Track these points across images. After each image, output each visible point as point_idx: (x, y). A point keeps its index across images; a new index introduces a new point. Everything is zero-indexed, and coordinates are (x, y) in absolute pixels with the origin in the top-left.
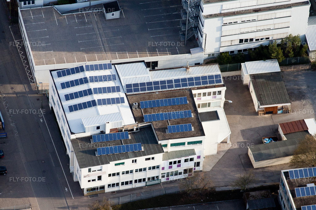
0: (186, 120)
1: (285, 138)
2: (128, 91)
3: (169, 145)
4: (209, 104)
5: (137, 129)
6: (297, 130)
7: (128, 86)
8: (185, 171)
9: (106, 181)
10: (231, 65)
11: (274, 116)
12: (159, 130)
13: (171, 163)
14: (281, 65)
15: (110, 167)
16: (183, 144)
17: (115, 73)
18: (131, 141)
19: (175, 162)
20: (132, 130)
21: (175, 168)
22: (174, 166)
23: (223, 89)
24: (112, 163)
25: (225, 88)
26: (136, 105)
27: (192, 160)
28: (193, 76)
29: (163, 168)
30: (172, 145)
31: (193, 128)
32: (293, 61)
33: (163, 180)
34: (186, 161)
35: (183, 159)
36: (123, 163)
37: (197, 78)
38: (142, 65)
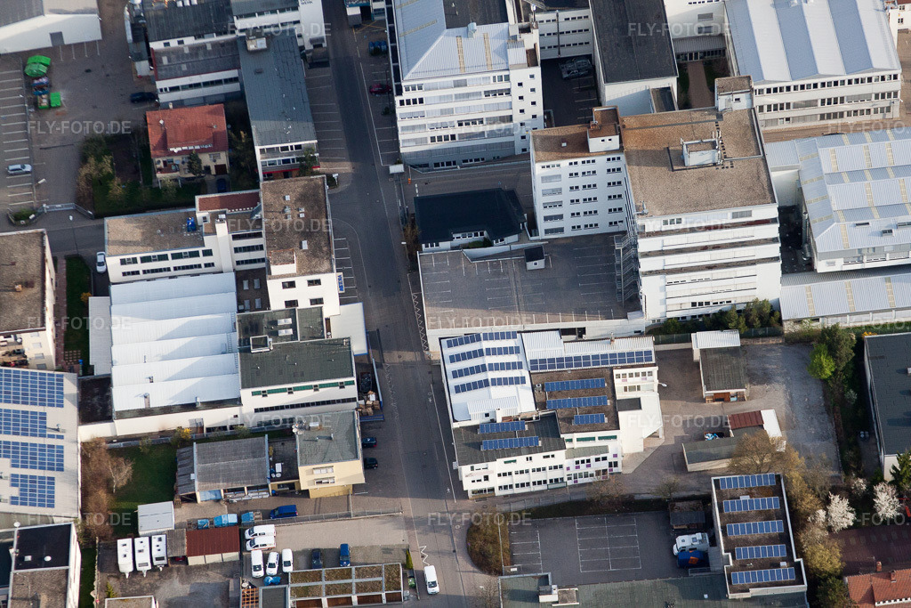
0: (600, 409)
1: (732, 435)
2: (533, 368)
3: (575, 440)
4: (639, 387)
5: (537, 418)
6: (749, 424)
7: (533, 362)
8: (598, 473)
9: (495, 482)
10: (680, 335)
11: (726, 404)
12: (563, 419)
13: (577, 462)
14: (742, 337)
15: (498, 465)
16: (593, 439)
17: (519, 344)
18: (527, 433)
19: (583, 462)
20: (531, 419)
21: (583, 468)
22: (583, 467)
23: (655, 370)
24: (500, 461)
25: (657, 368)
26: (539, 387)
27: (605, 459)
28: (617, 351)
29: (568, 469)
30: (578, 440)
31: (606, 419)
32: (760, 333)
33: (570, 483)
34: (597, 460)
35: (592, 458)
36: (515, 461)
37: (622, 355)
38: (556, 334)
